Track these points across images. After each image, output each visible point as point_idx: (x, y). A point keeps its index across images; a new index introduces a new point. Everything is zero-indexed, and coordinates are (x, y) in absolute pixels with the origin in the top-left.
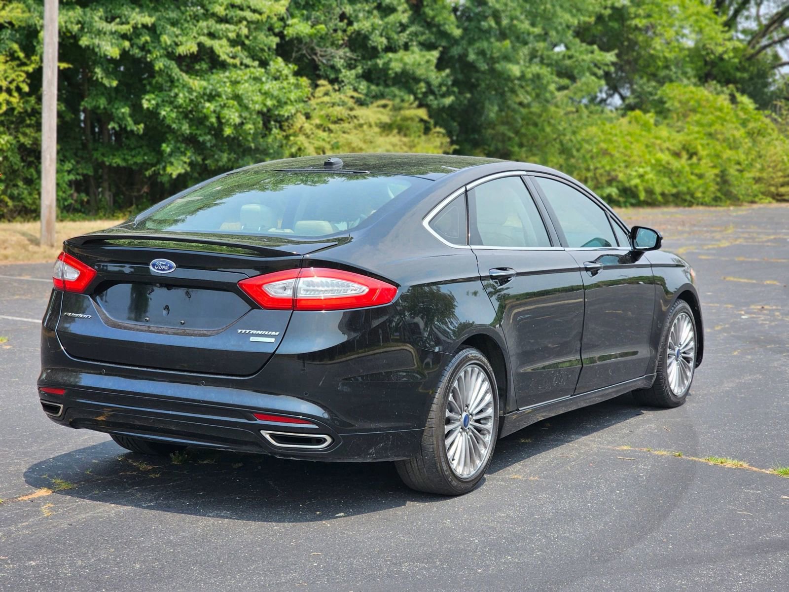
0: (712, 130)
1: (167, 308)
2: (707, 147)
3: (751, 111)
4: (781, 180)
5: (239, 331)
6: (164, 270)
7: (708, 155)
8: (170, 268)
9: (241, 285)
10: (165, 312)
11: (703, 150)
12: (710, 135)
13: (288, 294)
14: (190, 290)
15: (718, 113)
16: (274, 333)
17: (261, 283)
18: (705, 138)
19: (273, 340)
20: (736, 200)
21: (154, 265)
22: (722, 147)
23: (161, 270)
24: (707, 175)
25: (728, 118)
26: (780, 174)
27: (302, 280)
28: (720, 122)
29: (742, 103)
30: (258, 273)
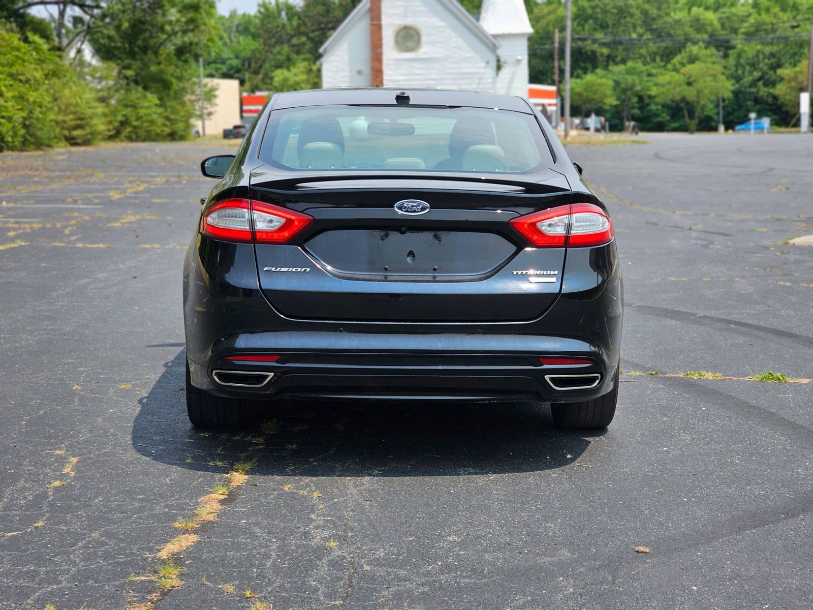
0: (14, 70)
1: (411, 254)
2: (11, 88)
3: (46, 51)
4: (73, 123)
5: (515, 273)
6: (415, 211)
7: (13, 97)
8: (423, 209)
9: (512, 223)
10: (409, 259)
11: (8, 92)
12: (11, 75)
13: (560, 231)
14: (439, 233)
15: (16, 53)
16: (552, 272)
17: (534, 220)
18: (8, 79)
19: (554, 279)
20: (39, 145)
21: (400, 208)
22: (26, 88)
23: (411, 212)
24: (15, 117)
25: (26, 58)
26: (72, 117)
27: (575, 215)
28: (20, 62)
29: (34, 42)
30: (532, 209)
